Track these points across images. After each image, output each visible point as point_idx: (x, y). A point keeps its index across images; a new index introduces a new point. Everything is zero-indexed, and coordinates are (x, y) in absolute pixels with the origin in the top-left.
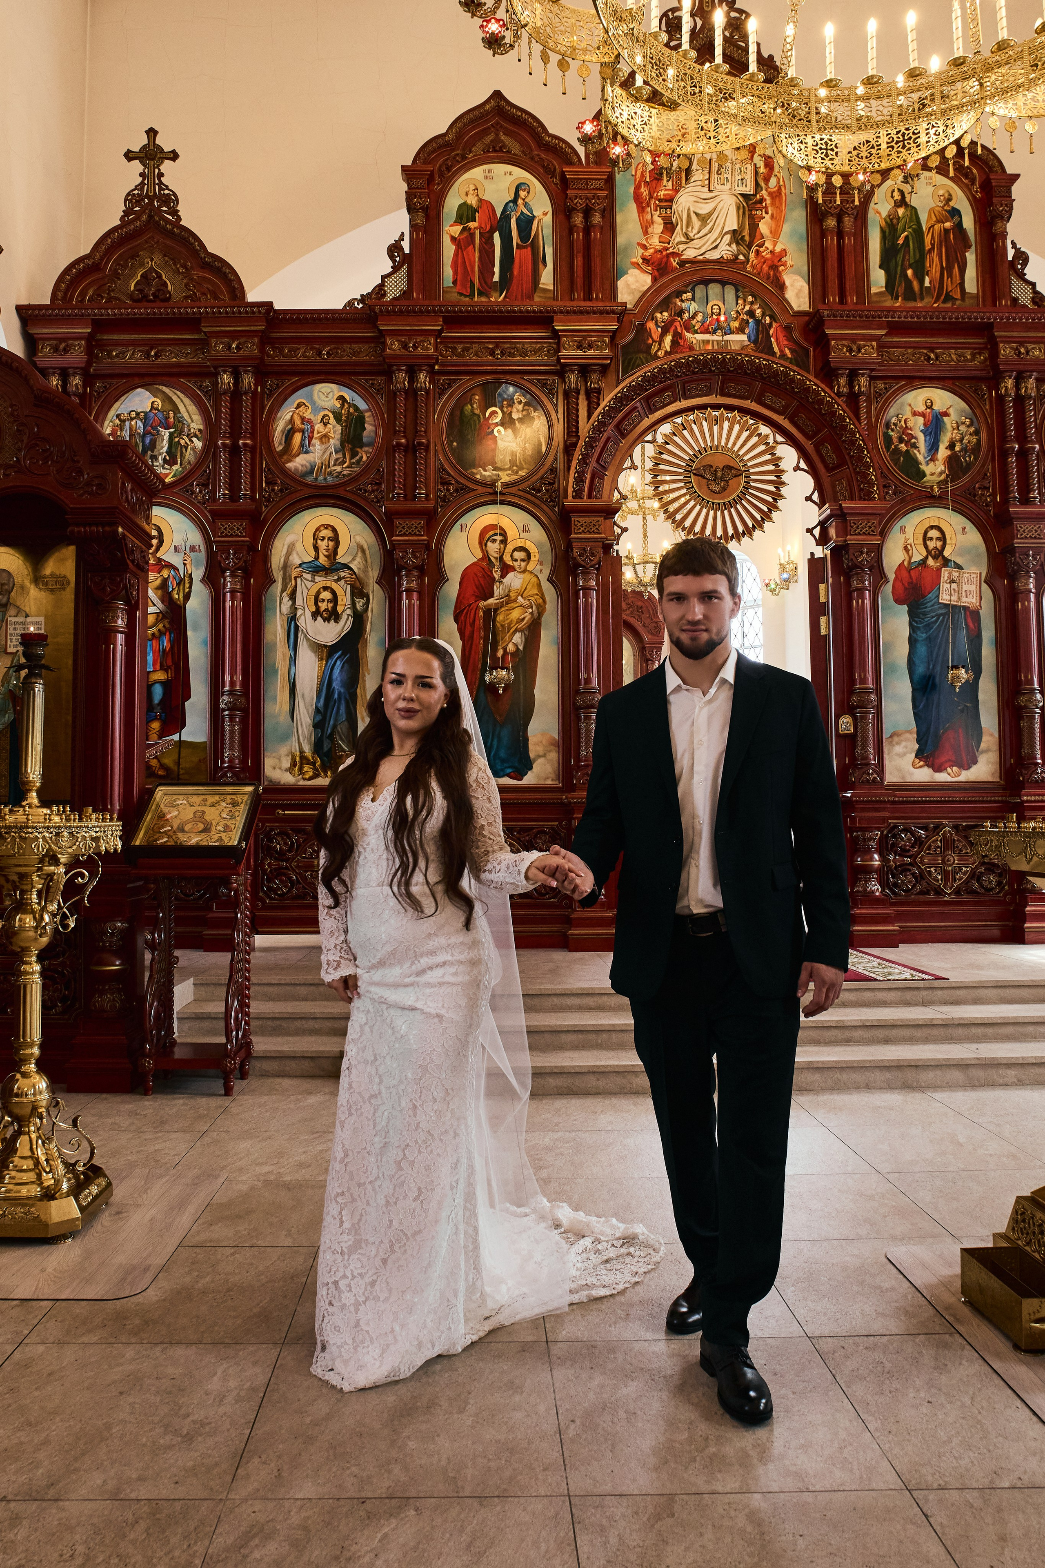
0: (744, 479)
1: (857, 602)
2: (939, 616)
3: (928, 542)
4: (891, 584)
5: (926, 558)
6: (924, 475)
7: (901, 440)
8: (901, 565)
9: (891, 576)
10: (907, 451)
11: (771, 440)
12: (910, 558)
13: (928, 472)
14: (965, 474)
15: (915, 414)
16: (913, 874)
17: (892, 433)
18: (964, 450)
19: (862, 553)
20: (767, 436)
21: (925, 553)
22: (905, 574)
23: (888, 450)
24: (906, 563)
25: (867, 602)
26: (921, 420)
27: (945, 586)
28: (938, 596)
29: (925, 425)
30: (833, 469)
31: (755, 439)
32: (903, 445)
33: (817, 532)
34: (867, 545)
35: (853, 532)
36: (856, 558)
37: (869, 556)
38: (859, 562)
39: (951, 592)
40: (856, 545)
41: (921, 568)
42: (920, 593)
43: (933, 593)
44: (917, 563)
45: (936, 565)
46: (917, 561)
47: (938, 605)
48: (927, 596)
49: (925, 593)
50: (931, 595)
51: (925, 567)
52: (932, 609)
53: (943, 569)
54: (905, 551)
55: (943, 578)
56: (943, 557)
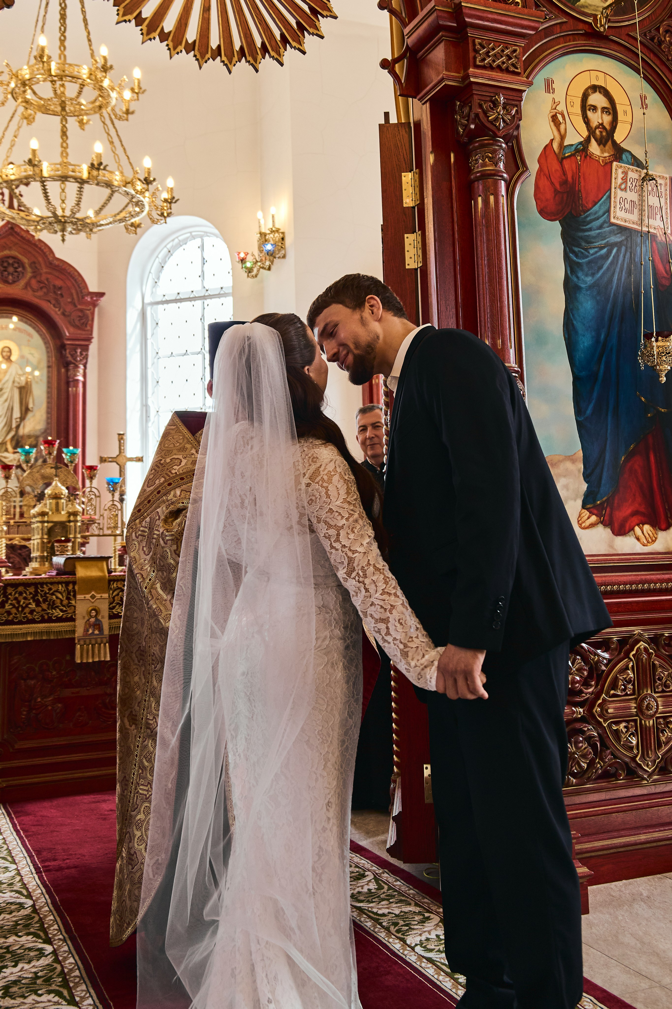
1: (486, 202)
2: (609, 247)
3: (590, 114)
4: (532, 179)
5: (588, 140)
8: (548, 147)
9: (533, 165)
12: (563, 138)
16: (589, 739)
19: (495, 104)
21: (585, 133)
22: (555, 166)
24: (555, 146)
27: (617, 195)
28: (608, 211)
34: (505, 92)
35: (481, 61)
36: (485, 113)
37: (509, 113)
38: (491, 122)
39: (627, 206)
40: (484, 88)
41: (579, 158)
42: (581, 202)
43: (601, 205)
44: (573, 148)
45: (602, 155)
46: (572, 145)
47: (608, 227)
48: (591, 208)
49: (587, 203)
50: (596, 208)
51: (586, 157)
52: (599, 234)
53: (615, 164)
54: (552, 124)
55: (613, 180)
56: (614, 142)
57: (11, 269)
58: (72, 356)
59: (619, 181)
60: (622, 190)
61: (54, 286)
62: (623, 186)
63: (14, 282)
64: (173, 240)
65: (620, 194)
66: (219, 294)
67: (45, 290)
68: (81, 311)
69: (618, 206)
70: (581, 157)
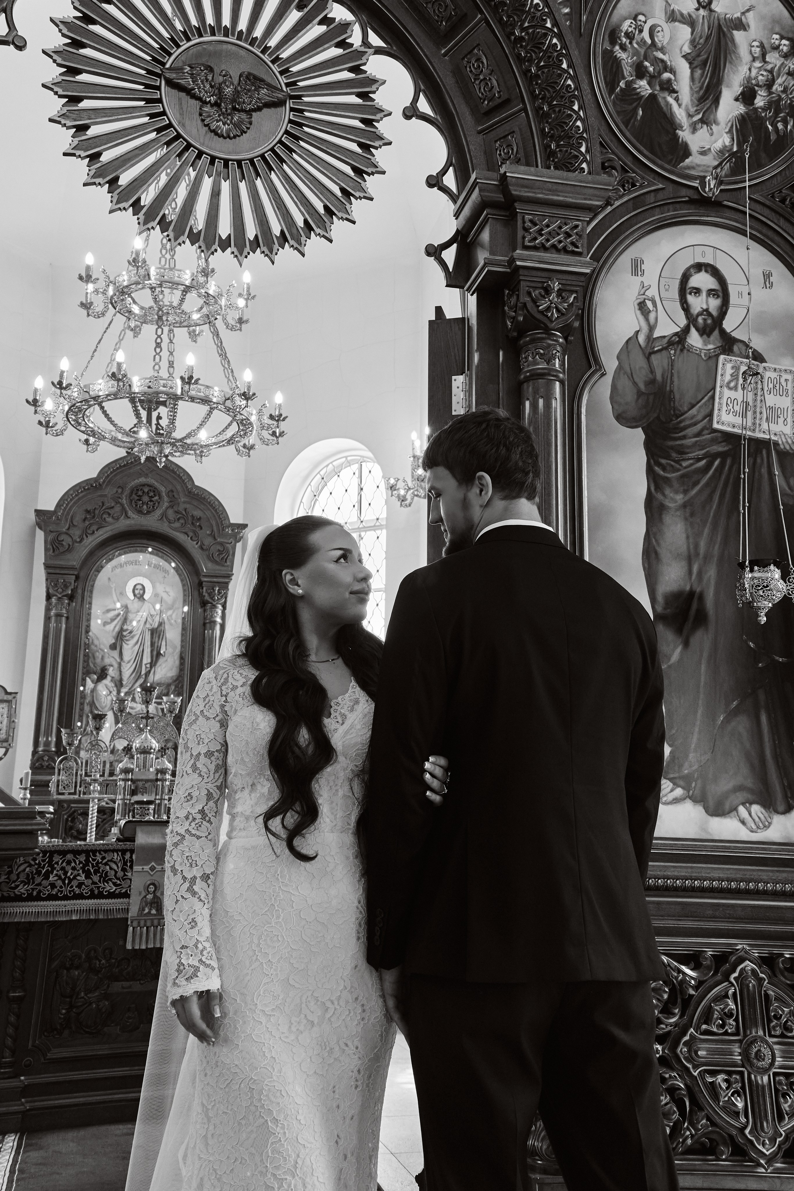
0: (286, 114)
1: (534, 406)
2: (712, 457)
3: (690, 299)
4: (608, 380)
5: (686, 330)
6: (686, 152)
7: (640, 72)
8: (632, 340)
9: (610, 363)
10: (653, 97)
11: (356, 39)
12: (652, 328)
13: (694, 148)
14: (772, 160)
15: (673, 17)
17: (622, 55)
18: (774, 105)
19: (547, 291)
20: (345, 26)
21: (683, 321)
22: (640, 362)
23: (611, 91)
25: (557, 404)
26: (685, 32)
27: (724, 395)
28: (710, 415)
29: (693, 42)
30: (489, 113)
31: (316, 30)
32: (643, 83)
33: (450, 255)
34: (560, 276)
35: (530, 241)
36: (534, 301)
37: (564, 300)
38: (542, 312)
39: (737, 408)
40: (534, 273)
41: (672, 352)
42: (672, 404)
43: (700, 407)
44: (666, 340)
45: (706, 348)
46: (664, 337)
47: (709, 434)
48: (686, 412)
49: (681, 406)
50: (694, 411)
51: (682, 350)
52: (696, 442)
53: (722, 357)
54: (638, 312)
55: (719, 378)
56: (723, 333)
57: (146, 499)
58: (209, 594)
59: (728, 378)
60: (730, 389)
61: (193, 516)
62: (732, 384)
63: (149, 512)
64: (327, 466)
65: (727, 393)
66: (375, 526)
67: (182, 521)
68: (221, 544)
69: (724, 408)
70: (675, 350)
